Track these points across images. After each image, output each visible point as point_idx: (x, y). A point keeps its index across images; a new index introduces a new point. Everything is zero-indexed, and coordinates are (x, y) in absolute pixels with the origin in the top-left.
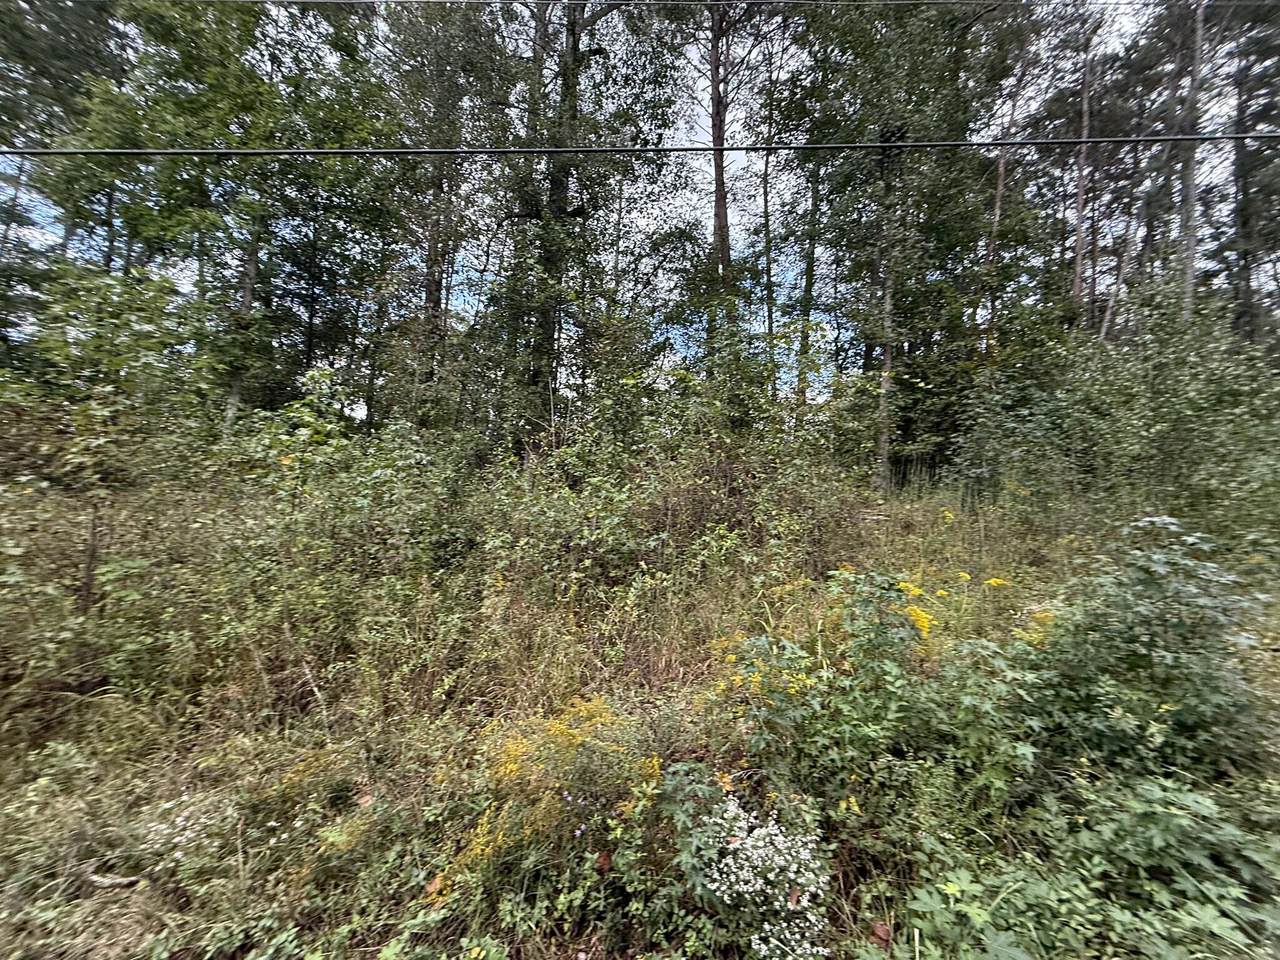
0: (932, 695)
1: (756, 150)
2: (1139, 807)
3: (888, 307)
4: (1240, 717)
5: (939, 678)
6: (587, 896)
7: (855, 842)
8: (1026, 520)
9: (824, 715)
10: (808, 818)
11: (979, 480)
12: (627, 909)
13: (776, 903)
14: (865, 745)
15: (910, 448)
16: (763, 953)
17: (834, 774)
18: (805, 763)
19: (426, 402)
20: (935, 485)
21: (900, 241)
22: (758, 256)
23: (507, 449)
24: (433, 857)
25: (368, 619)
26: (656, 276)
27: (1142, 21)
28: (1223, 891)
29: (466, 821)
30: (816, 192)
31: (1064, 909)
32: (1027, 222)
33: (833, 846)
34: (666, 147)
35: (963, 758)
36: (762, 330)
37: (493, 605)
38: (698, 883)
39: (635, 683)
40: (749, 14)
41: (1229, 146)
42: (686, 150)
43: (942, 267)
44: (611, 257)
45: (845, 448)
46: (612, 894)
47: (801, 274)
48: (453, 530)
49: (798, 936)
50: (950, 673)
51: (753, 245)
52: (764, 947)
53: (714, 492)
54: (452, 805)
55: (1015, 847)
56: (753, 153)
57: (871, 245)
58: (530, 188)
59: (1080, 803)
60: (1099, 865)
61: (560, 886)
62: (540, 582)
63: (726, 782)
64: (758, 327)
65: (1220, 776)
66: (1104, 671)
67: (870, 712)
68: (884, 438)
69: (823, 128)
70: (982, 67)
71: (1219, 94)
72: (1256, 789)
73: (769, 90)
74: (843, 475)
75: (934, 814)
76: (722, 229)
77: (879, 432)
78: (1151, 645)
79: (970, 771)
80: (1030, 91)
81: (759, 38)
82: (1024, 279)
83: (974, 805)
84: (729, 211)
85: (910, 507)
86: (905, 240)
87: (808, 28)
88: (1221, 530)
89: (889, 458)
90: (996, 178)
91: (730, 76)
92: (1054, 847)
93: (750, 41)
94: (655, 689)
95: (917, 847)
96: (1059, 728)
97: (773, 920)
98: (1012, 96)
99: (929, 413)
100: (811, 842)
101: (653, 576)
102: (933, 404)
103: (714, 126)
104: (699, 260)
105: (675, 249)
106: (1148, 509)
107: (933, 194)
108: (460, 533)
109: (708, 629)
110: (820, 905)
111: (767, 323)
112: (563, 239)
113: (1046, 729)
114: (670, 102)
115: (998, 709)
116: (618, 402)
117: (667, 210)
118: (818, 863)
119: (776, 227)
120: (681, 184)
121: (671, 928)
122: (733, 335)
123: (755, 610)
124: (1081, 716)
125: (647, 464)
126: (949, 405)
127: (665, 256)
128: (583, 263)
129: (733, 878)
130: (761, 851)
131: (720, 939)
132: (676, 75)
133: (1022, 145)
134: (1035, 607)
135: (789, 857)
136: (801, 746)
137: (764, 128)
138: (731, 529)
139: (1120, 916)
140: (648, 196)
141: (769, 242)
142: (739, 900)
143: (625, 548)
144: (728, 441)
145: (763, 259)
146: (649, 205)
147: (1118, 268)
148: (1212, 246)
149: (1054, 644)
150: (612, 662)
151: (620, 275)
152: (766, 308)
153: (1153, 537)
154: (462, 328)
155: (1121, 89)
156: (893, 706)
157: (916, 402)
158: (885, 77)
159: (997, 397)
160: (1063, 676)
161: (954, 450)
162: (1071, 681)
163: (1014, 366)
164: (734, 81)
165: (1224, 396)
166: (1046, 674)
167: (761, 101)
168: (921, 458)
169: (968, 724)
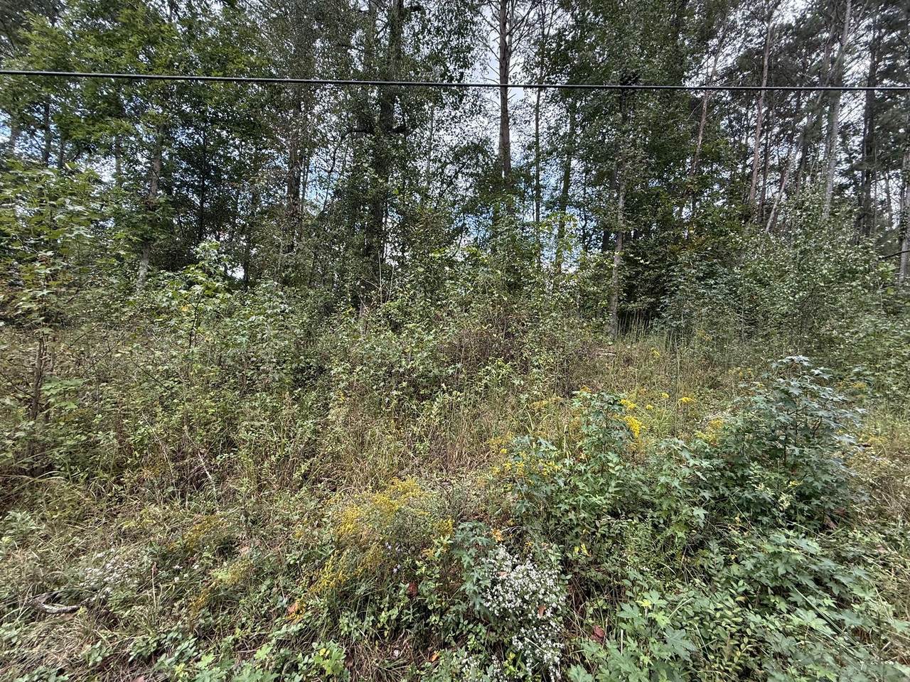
0: (640, 476)
1: (532, 87)
2: (771, 549)
3: (621, 205)
4: (839, 490)
5: (644, 464)
6: (401, 613)
7: (584, 573)
8: (708, 357)
9: (566, 490)
10: (553, 558)
11: (678, 328)
12: (428, 621)
13: (530, 615)
14: (593, 509)
15: (632, 306)
16: (519, 647)
17: (571, 529)
18: (552, 522)
19: (288, 267)
20: (648, 332)
21: (631, 157)
22: (530, 166)
23: (347, 302)
24: (293, 588)
25: (246, 423)
26: (457, 178)
28: (820, 602)
29: (316, 563)
30: (573, 119)
31: (718, 615)
32: (721, 146)
33: (569, 577)
34: (466, 83)
35: (658, 517)
36: (532, 220)
37: (336, 414)
38: (477, 603)
39: (437, 468)
41: (863, 95)
42: (481, 86)
43: (660, 177)
44: (425, 164)
45: (586, 305)
46: (418, 611)
47: (561, 180)
48: (308, 360)
49: (543, 636)
50: (652, 461)
51: (527, 157)
52: (520, 644)
53: (495, 335)
54: (306, 552)
55: (689, 576)
56: (529, 90)
57: (611, 159)
58: (366, 110)
59: (733, 546)
60: (742, 586)
61: (382, 606)
62: (371, 397)
63: (498, 535)
64: (529, 217)
65: (824, 528)
66: (754, 459)
67: (597, 487)
68: (614, 298)
69: (580, 72)
70: (695, 31)
71: (859, 57)
72: (846, 536)
73: (541, 42)
74: (585, 324)
75: (637, 555)
76: (505, 145)
77: (611, 294)
78: (786, 442)
79: (662, 526)
80: (728, 50)
81: (536, 2)
82: (716, 187)
83: (664, 549)
84: (510, 131)
85: (631, 347)
86: (635, 157)
88: (837, 365)
89: (617, 313)
90: (701, 113)
91: (514, 31)
92: (715, 575)
93: (529, 4)
94: (451, 472)
95: (625, 577)
96: (722, 498)
97: (527, 626)
98: (715, 53)
99: (646, 281)
100: (554, 574)
101: (450, 394)
102: (649, 275)
103: (501, 67)
104: (488, 167)
105: (471, 159)
106: (790, 351)
107: (656, 124)
108: (313, 362)
109: (488, 431)
110: (559, 616)
111: (535, 215)
112: (389, 149)
113: (714, 498)
114: (469, 49)
115: (683, 485)
116: (428, 270)
117: (466, 129)
118: (559, 588)
119: (544, 144)
120: (477, 110)
121: (458, 633)
122: (511, 223)
123: (521, 418)
124: (737, 490)
125: (448, 315)
126: (660, 276)
127: (464, 164)
128: (404, 167)
129: (501, 599)
130: (520, 581)
131: (491, 639)
132: (474, 28)
133: (720, 89)
134: (711, 416)
135: (539, 585)
136: (550, 510)
137: (537, 71)
138: (506, 361)
139: (754, 618)
140: (452, 119)
141: (538, 155)
142: (504, 614)
143: (431, 374)
144: (506, 299)
145: (534, 168)
146: (453, 126)
147: (781, 181)
148: (846, 166)
149: (722, 442)
150: (420, 453)
151: (431, 177)
152: (535, 204)
154: (314, 213)
155: (791, 50)
156: (613, 483)
157: (638, 273)
158: (626, 35)
159: (693, 271)
160: (727, 462)
161: (662, 308)
162: (732, 466)
163: (706, 249)
164: (517, 34)
165: (846, 274)
166: (716, 462)
167: (536, 50)
168: (639, 313)
169: (662, 495)
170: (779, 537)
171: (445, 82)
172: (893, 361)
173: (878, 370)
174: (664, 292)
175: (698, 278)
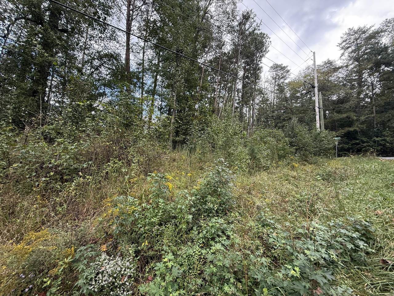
0: (172, 206)
1: (141, 39)
2: (211, 225)
3: (175, 99)
4: (229, 201)
5: (175, 201)
7: (145, 254)
8: (200, 159)
10: (131, 252)
11: (191, 148)
13: (116, 284)
14: (152, 224)
15: (178, 139)
17: (142, 235)
18: (134, 234)
20: (182, 149)
26: (101, 68)
27: (231, 48)
28: (223, 239)
30: (159, 59)
31: (194, 254)
32: (207, 85)
33: (138, 258)
34: (108, 23)
35: (177, 222)
36: (139, 97)
38: (85, 289)
39: (71, 219)
41: (242, 82)
43: (189, 91)
44: (81, 55)
45: (159, 136)
47: (153, 83)
49: (122, 291)
50: (177, 200)
51: (138, 68)
53: (114, 148)
55: (187, 242)
57: (172, 80)
58: (37, 10)
59: (201, 227)
60: (202, 241)
62: (24, 183)
63: (104, 248)
64: (138, 95)
65: (226, 214)
66: (209, 194)
67: (154, 215)
68: (171, 135)
69: (162, 40)
71: (241, 70)
72: (231, 215)
73: (147, 21)
74: (158, 145)
75: (168, 239)
76: (128, 59)
77: (170, 133)
78: (217, 187)
79: (179, 225)
80: (210, 54)
81: (145, 3)
82: (206, 99)
83: (178, 233)
84: (130, 54)
85: (176, 155)
86: (180, 81)
87: (159, 8)
89: (172, 141)
90: (202, 72)
91: (134, 10)
92: (195, 239)
94: (81, 220)
95: (162, 250)
96: (199, 210)
97: (115, 290)
98: (207, 53)
99: (183, 129)
100: (131, 259)
102: (184, 127)
103: (127, 24)
104: (119, 68)
105: (109, 60)
107: (188, 71)
109: (106, 195)
110: (132, 278)
112: (55, 39)
113: (196, 210)
114: (110, 7)
115: (186, 207)
116: (76, 111)
117: (107, 45)
118: (132, 265)
119: (146, 65)
120: (113, 38)
122: (127, 96)
123: (124, 187)
124: (204, 206)
125: (86, 136)
126: (187, 128)
127: (105, 62)
128: (66, 53)
129: (100, 281)
130: (112, 268)
133: (208, 66)
134: (199, 180)
135: (122, 267)
136: (133, 229)
137: (144, 33)
138: (120, 160)
139: (204, 251)
140: (99, 37)
141: (143, 69)
142: (102, 288)
143: (72, 167)
144: (121, 131)
145: (141, 74)
146: (100, 41)
147: (223, 102)
148: (238, 101)
149: (201, 189)
150: (60, 213)
152: (141, 90)
155: (226, 61)
156: (161, 212)
157: (180, 126)
158: (179, 34)
159: (197, 128)
160: (202, 196)
161: (187, 140)
162: (203, 198)
163: (202, 120)
164: (136, 13)
165: (236, 133)
166: (198, 197)
167: (144, 24)
168: (180, 141)
169: (179, 212)
170: (213, 220)
171: (96, 17)
172: (244, 160)
173: (241, 163)
174: (187, 135)
175: (199, 130)
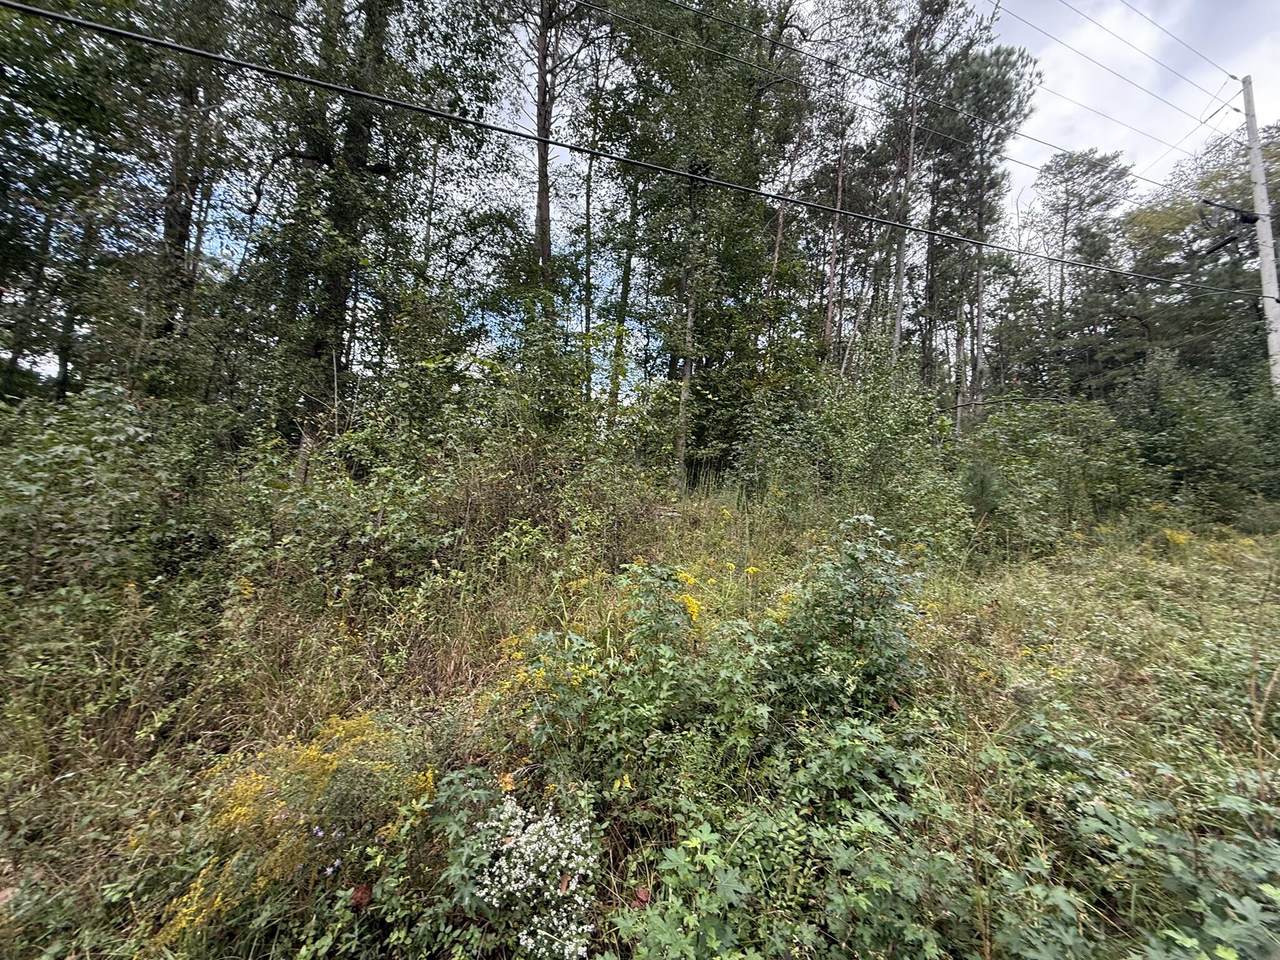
0: (699, 672)
1: (581, 151)
2: (835, 743)
3: (690, 324)
4: (901, 665)
5: (706, 656)
6: (337, 940)
7: (625, 816)
8: (782, 518)
9: (609, 701)
10: (583, 803)
11: (751, 482)
12: (387, 941)
13: (547, 894)
14: (641, 725)
15: (702, 452)
16: (530, 947)
17: (612, 755)
18: (588, 749)
19: (157, 362)
20: (720, 487)
21: (701, 265)
22: (578, 256)
23: (269, 430)
24: (114, 946)
25: (27, 647)
26: (472, 257)
27: (880, 126)
28: (882, 798)
29: (171, 890)
30: (634, 205)
31: (781, 837)
32: (797, 268)
33: (605, 826)
34: (488, 123)
35: (719, 724)
36: (579, 330)
37: (236, 618)
38: (466, 893)
39: (418, 691)
40: (579, 13)
41: (925, 238)
42: (509, 132)
43: (734, 295)
44: (421, 228)
45: (647, 450)
46: (369, 930)
47: (618, 281)
48: (184, 526)
49: (565, 921)
50: (715, 651)
51: (573, 244)
52: (531, 941)
53: (519, 488)
54: (151, 873)
55: (753, 793)
56: (576, 153)
57: (678, 264)
58: (319, 127)
59: (800, 747)
60: (806, 795)
61: (303, 937)
62: (308, 586)
63: (507, 782)
64: (576, 326)
65: (888, 710)
66: (823, 638)
67: (646, 694)
68: (682, 442)
69: (641, 145)
70: (771, 128)
71: (921, 197)
72: (908, 716)
73: (595, 95)
74: (643, 474)
75: (692, 777)
76: (543, 221)
77: (677, 436)
78: (853, 615)
79: (724, 734)
80: (804, 160)
81: (588, 41)
82: (794, 316)
83: (725, 762)
84: (551, 206)
85: (699, 505)
86: (706, 266)
87: (632, 46)
88: (904, 526)
89: (685, 461)
90: (777, 226)
91: (558, 70)
92: (780, 788)
93: (579, 42)
94: (441, 695)
95: (677, 811)
96: (791, 689)
97: (543, 911)
98: (791, 160)
99: (718, 422)
100: (585, 825)
101: (446, 576)
102: (722, 414)
103: (539, 115)
104: (520, 249)
105: (494, 232)
106: (862, 509)
107: (729, 230)
108: (195, 530)
109: (504, 627)
110: (589, 884)
111: (584, 323)
112: (360, 195)
113: (781, 691)
114: (493, 77)
115: (745, 678)
116: (418, 386)
117: (487, 189)
118: (589, 845)
119: (597, 230)
120: (501, 165)
121: (435, 949)
122: (547, 330)
123: (551, 605)
124: (806, 676)
125: (446, 456)
126: (733, 417)
127: (483, 238)
128: (386, 228)
129: (504, 879)
130: (533, 846)
131: (487, 946)
132: (502, 51)
133: (797, 203)
134: (782, 589)
135: (561, 845)
136: (585, 734)
137: (589, 132)
138: (535, 524)
139: (817, 833)
140: (466, 171)
141: (589, 244)
142: (509, 901)
143: (416, 544)
144: (535, 436)
145: (583, 260)
146: (467, 181)
147: (855, 317)
148: (912, 311)
149: (793, 619)
150: (391, 671)
151: (430, 249)
152: (583, 308)
153: (861, 530)
154: (219, 277)
155: (863, 175)
156: (665, 686)
157: (709, 411)
158: (695, 113)
159: (768, 413)
160: (797, 644)
161: (734, 456)
162: (801, 649)
163: (784, 387)
164: (562, 77)
165: (911, 425)
166: (783, 645)
167: (587, 104)
168: (710, 461)
169: (724, 693)
171: (456, 114)
172: (948, 520)
173: (937, 530)
174: (734, 438)
175: (775, 422)
